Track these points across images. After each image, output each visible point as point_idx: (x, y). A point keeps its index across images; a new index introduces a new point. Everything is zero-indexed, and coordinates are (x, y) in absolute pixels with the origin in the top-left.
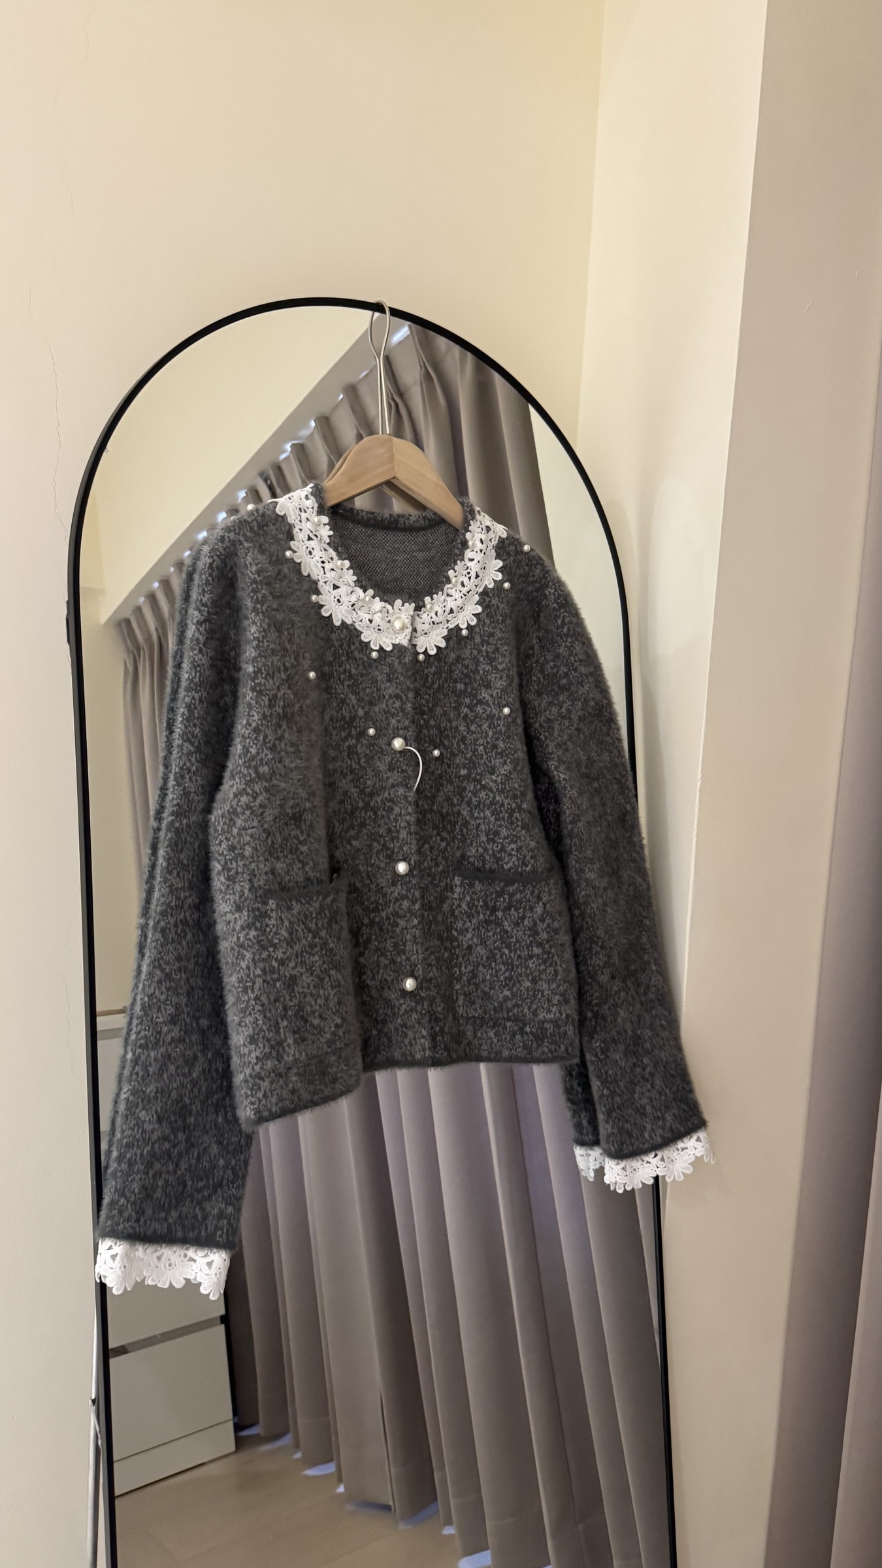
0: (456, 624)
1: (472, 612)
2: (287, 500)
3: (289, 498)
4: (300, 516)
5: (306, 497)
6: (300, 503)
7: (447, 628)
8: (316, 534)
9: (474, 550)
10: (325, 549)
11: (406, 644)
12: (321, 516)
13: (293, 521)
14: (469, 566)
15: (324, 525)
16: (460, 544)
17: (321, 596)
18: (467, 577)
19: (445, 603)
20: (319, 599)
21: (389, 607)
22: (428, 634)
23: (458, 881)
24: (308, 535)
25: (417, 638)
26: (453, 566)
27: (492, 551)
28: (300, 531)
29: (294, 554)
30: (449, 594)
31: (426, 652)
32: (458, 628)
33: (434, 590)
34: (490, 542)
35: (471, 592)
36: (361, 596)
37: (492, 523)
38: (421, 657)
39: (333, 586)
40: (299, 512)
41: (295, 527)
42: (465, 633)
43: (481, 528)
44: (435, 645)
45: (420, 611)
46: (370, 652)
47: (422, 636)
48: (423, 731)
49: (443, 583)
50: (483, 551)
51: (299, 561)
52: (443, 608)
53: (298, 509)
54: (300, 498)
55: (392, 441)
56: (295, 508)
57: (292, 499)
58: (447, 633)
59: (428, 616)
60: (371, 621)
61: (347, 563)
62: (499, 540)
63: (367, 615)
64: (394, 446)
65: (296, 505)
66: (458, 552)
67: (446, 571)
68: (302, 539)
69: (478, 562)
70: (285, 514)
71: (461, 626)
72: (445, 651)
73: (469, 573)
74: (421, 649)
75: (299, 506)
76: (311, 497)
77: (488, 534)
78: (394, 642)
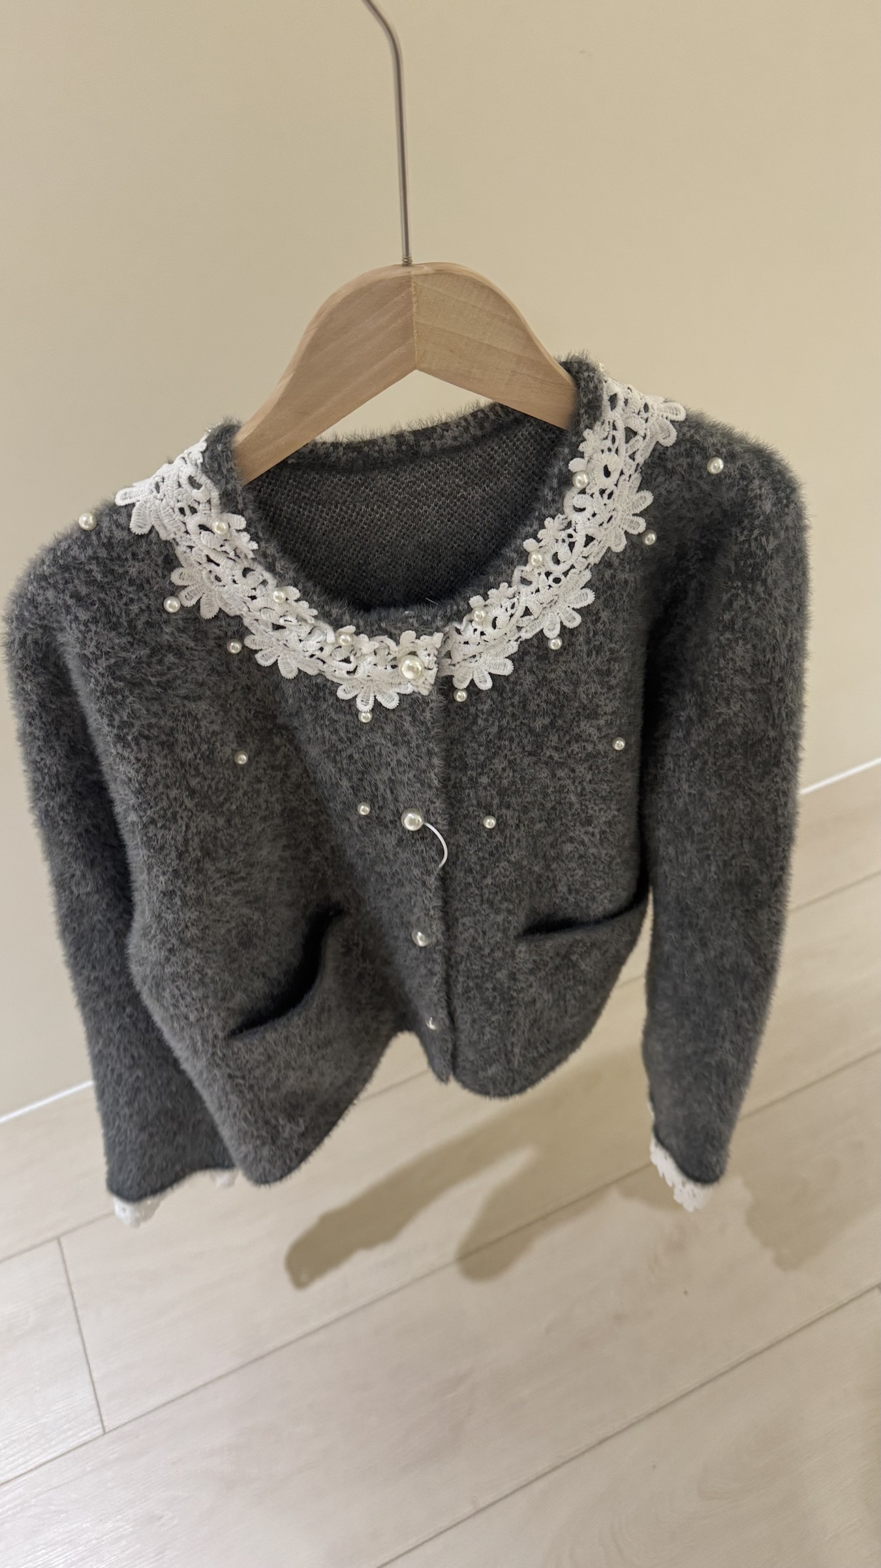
0: (538, 630)
1: (572, 606)
2: (152, 496)
3: (157, 487)
4: (185, 524)
5: (192, 482)
6: (180, 498)
7: (517, 640)
8: (223, 549)
9: (587, 491)
10: (246, 572)
11: (425, 692)
12: (230, 515)
13: (172, 536)
14: (573, 522)
15: (238, 531)
16: (555, 481)
17: (252, 637)
18: (566, 544)
19: (515, 600)
20: (248, 642)
21: (391, 643)
22: (477, 658)
23: (523, 947)
24: (207, 556)
25: (454, 665)
26: (535, 527)
27: (633, 477)
28: (189, 550)
29: (183, 593)
30: (525, 581)
31: (472, 688)
32: (541, 637)
33: (492, 579)
34: (631, 461)
35: (573, 571)
36: (331, 636)
37: (645, 415)
38: (461, 696)
39: (271, 626)
40: (181, 517)
41: (177, 544)
42: (555, 644)
43: (610, 438)
44: (490, 674)
45: (460, 621)
46: (357, 713)
47: (463, 663)
48: (467, 791)
49: (512, 564)
50: (608, 492)
51: (193, 602)
52: (509, 609)
53: (177, 510)
54: (180, 486)
55: (410, 286)
56: (171, 511)
57: (163, 487)
58: (515, 649)
59: (475, 630)
60: (354, 671)
61: (294, 593)
62: (654, 450)
63: (344, 664)
64: (414, 299)
65: (172, 504)
66: (550, 498)
67: (518, 542)
68: (196, 564)
69: (594, 515)
70: (153, 527)
71: (547, 633)
72: (512, 679)
73: (570, 536)
74: (461, 684)
75: (180, 505)
76: (203, 479)
77: (628, 445)
78: (403, 692)
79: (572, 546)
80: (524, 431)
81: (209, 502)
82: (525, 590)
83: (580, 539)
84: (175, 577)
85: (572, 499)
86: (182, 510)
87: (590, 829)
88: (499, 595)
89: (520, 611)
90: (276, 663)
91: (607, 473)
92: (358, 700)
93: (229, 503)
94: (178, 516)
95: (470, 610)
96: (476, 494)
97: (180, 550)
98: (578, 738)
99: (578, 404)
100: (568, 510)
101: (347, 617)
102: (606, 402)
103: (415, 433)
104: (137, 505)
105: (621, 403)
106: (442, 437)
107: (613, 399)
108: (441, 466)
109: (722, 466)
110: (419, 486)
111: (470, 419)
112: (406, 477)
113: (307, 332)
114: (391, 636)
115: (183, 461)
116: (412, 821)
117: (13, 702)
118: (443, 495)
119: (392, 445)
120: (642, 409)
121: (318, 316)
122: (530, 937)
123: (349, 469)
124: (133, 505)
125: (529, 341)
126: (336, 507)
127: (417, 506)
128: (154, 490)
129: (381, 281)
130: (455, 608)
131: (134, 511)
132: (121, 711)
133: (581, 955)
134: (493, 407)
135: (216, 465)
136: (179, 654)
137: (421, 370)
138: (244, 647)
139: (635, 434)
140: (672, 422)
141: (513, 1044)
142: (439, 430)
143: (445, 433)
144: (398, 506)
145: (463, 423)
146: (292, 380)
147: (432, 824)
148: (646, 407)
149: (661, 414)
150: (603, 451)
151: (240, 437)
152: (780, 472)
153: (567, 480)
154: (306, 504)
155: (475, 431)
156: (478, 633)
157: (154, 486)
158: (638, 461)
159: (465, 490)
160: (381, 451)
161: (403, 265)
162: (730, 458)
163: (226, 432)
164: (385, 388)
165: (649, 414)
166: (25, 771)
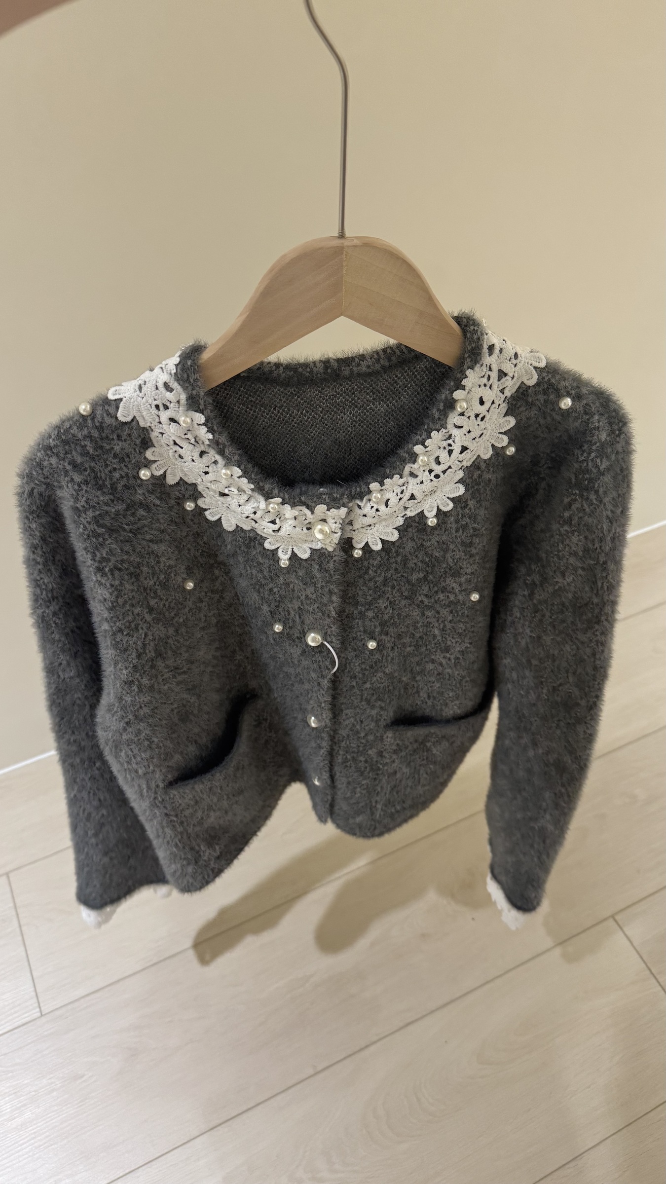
0: (420, 510)
1: (447, 496)
2: (136, 394)
3: (140, 388)
4: (159, 416)
5: (166, 386)
6: (156, 397)
7: (403, 517)
8: (186, 436)
9: (465, 414)
10: (202, 454)
11: (330, 549)
12: (193, 412)
13: (149, 424)
14: (453, 436)
15: (199, 425)
16: (442, 404)
17: (203, 499)
18: (446, 451)
19: (404, 488)
20: (201, 503)
21: (308, 512)
22: (372, 527)
23: (390, 734)
24: (174, 441)
25: (354, 531)
26: (424, 437)
27: (501, 406)
28: (161, 435)
29: (154, 466)
30: (413, 475)
31: (366, 548)
32: (421, 515)
33: (388, 471)
34: (501, 394)
35: (450, 470)
36: (262, 504)
37: (514, 362)
38: (357, 553)
39: (218, 493)
40: (156, 411)
41: (152, 430)
42: (432, 522)
43: (486, 376)
44: (381, 539)
45: (362, 499)
46: (278, 560)
47: (361, 530)
48: (357, 620)
49: (404, 461)
50: (481, 416)
51: (161, 472)
52: (399, 494)
53: (153, 406)
54: (157, 388)
55: (342, 254)
56: (149, 406)
57: (144, 389)
58: (401, 523)
59: (372, 507)
60: (279, 530)
61: (237, 471)
62: (519, 388)
63: (271, 525)
64: (345, 264)
65: (150, 401)
66: (436, 416)
67: (410, 446)
68: (165, 446)
69: (469, 432)
70: (135, 417)
71: (426, 513)
72: (397, 544)
73: (450, 445)
74: (359, 545)
75: (156, 403)
76: (175, 385)
77: (500, 383)
78: (314, 547)
79: (450, 452)
80: (422, 365)
81: (178, 402)
82: (412, 481)
83: (457, 448)
84: (149, 454)
85: (453, 418)
86: (157, 407)
87: (448, 655)
88: (393, 484)
89: (407, 495)
90: (220, 519)
91: (482, 402)
92: (280, 551)
93: (193, 404)
94: (154, 411)
95: (370, 492)
96: (381, 408)
97: (153, 435)
98: (444, 589)
99: (464, 350)
100: (450, 426)
101: (276, 491)
102: (485, 350)
103: (339, 361)
104: (124, 399)
105: (497, 351)
106: (359, 365)
107: (491, 348)
108: (356, 385)
109: (570, 404)
110: (338, 399)
111: (381, 353)
112: (329, 392)
113: (261, 282)
114: (308, 507)
115: (161, 369)
116: (313, 639)
117: (22, 535)
118: (356, 407)
119: (320, 368)
120: (513, 357)
121: (271, 271)
122: (396, 727)
123: (286, 384)
124: (121, 400)
125: (430, 300)
126: (275, 409)
127: (336, 413)
128: (137, 390)
129: (321, 248)
130: (358, 489)
131: (122, 405)
132: (101, 550)
133: (434, 743)
134: (399, 346)
135: (185, 376)
136: (147, 508)
137: (346, 316)
138: (197, 506)
139: (506, 375)
140: (535, 368)
141: (376, 802)
142: (357, 360)
143: (361, 362)
144: (321, 412)
145: (376, 356)
146: (248, 317)
147: (328, 643)
148: (516, 356)
149: (527, 361)
150: (480, 386)
151: (206, 356)
152: (615, 410)
153: (451, 405)
154: (252, 406)
155: (384, 362)
156: (374, 509)
157: (137, 387)
158: (506, 395)
159: (374, 405)
160: (311, 372)
161: (339, 238)
162: (577, 398)
163: (196, 350)
164: (317, 328)
165: (518, 361)
166: (28, 586)
